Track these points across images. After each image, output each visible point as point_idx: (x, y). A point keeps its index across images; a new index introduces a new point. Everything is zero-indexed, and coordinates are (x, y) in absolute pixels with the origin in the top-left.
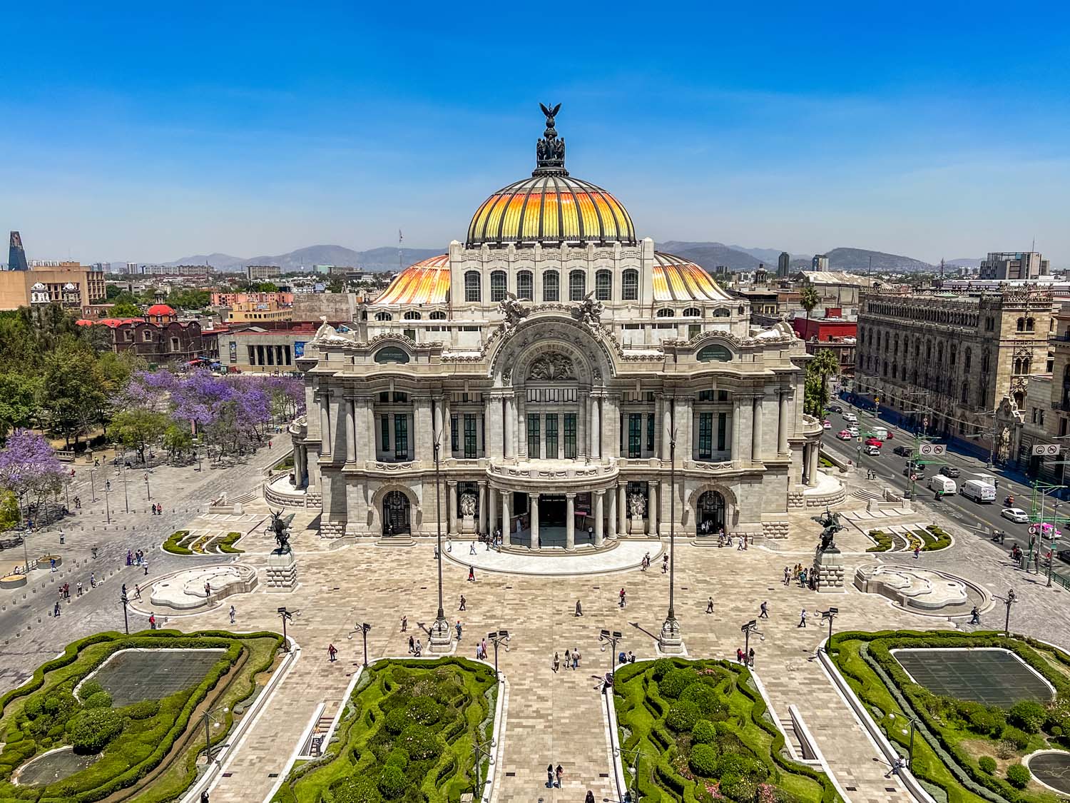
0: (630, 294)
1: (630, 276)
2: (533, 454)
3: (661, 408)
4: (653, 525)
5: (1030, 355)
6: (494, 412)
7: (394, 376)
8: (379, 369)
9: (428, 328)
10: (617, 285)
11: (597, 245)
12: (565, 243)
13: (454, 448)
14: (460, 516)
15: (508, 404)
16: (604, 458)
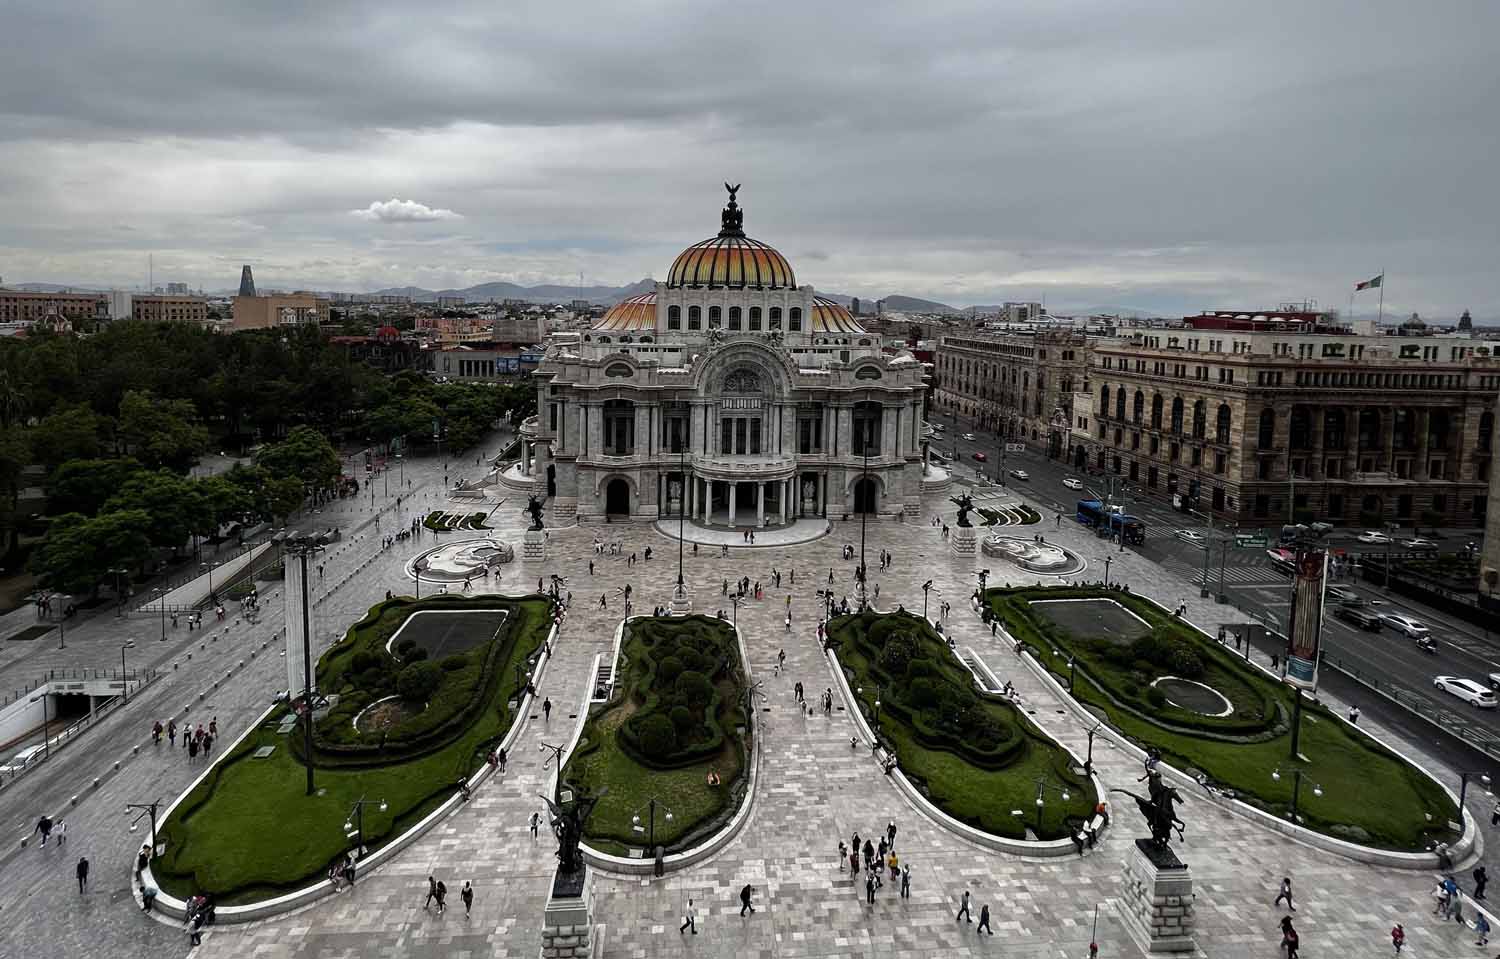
0: (795, 326)
1: (796, 313)
2: (726, 451)
3: (828, 414)
4: (821, 506)
5: (1073, 377)
6: (698, 418)
7: (622, 388)
8: (608, 382)
9: (639, 350)
10: (786, 319)
11: (771, 289)
12: (746, 287)
13: (665, 445)
14: (669, 499)
15: (709, 409)
16: (783, 452)
